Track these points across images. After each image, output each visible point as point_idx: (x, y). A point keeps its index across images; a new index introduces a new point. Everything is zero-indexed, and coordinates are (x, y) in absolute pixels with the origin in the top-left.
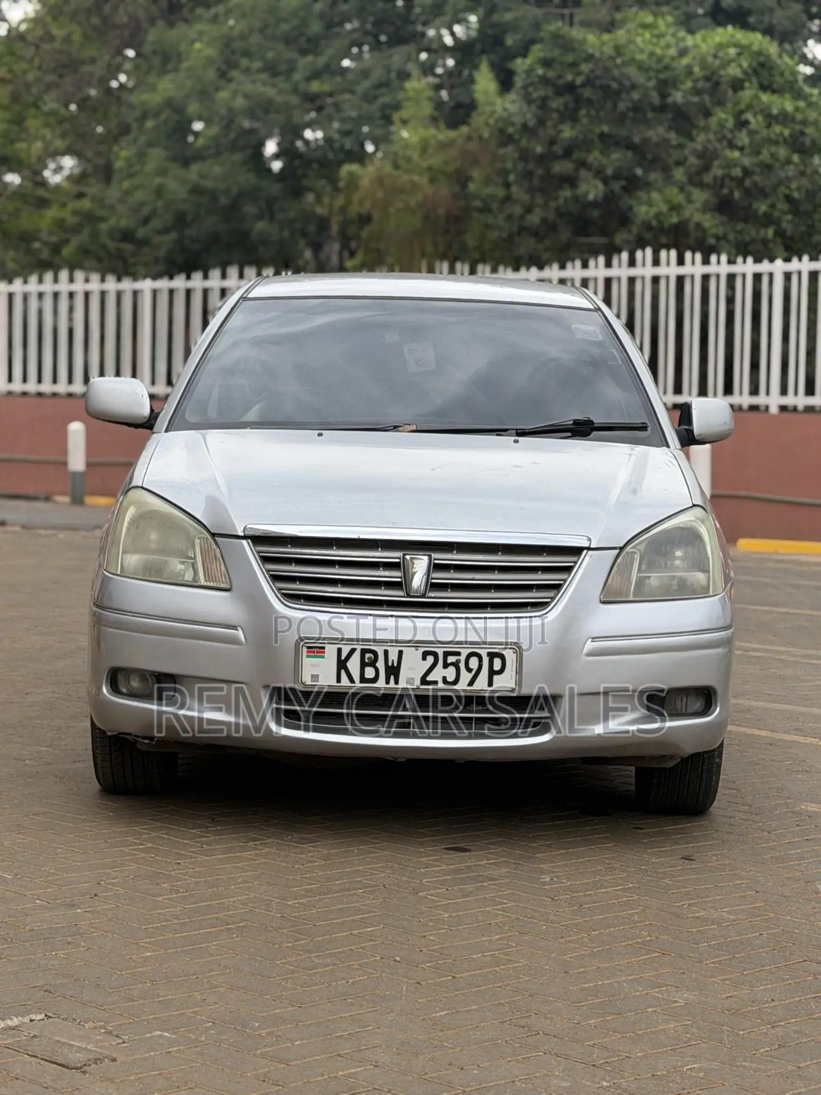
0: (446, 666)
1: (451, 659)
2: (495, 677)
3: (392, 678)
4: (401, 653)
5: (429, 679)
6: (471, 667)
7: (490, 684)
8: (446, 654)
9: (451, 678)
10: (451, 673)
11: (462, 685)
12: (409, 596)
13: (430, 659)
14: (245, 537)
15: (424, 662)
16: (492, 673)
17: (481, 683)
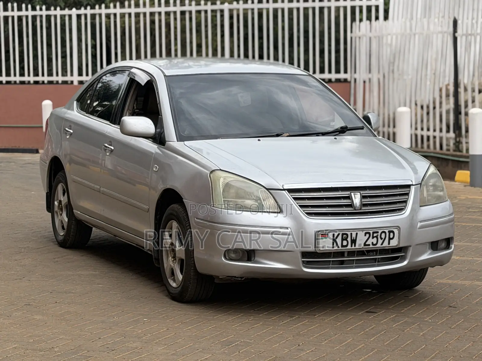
0: (373, 237)
1: (375, 235)
2: (391, 241)
3: (353, 244)
4: (357, 234)
5: (367, 243)
6: (382, 237)
7: (389, 244)
8: (374, 233)
9: (375, 243)
10: (375, 240)
11: (379, 245)
12: (355, 210)
13: (368, 235)
14: (284, 190)
15: (365, 237)
16: (390, 239)
17: (386, 244)
